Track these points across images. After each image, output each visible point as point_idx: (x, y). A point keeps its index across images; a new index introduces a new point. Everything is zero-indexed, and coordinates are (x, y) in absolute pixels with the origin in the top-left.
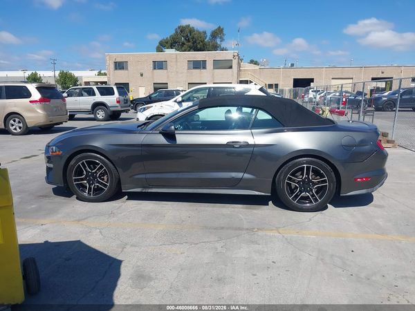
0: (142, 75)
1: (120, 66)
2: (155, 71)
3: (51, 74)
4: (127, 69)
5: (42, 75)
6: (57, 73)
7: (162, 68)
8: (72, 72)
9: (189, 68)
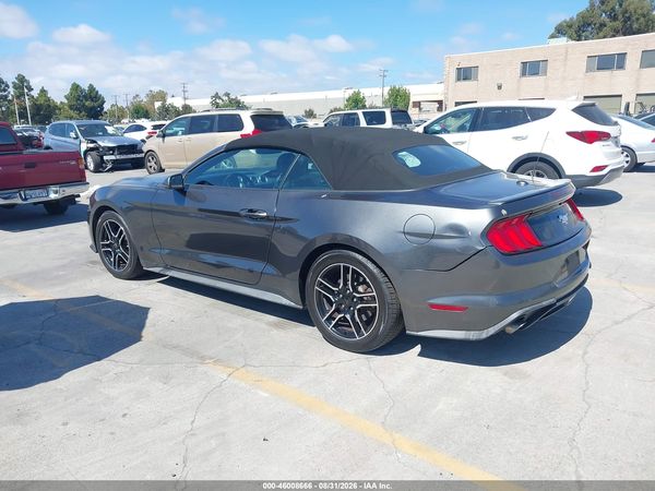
0: (500, 87)
1: (465, 74)
2: (524, 79)
3: (377, 91)
4: (476, 79)
5: (366, 95)
6: (387, 89)
7: (537, 74)
8: (408, 87)
9: (589, 69)
